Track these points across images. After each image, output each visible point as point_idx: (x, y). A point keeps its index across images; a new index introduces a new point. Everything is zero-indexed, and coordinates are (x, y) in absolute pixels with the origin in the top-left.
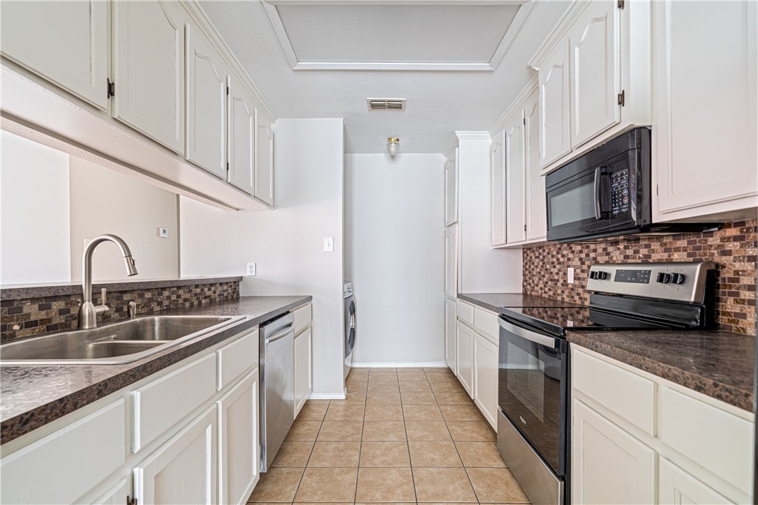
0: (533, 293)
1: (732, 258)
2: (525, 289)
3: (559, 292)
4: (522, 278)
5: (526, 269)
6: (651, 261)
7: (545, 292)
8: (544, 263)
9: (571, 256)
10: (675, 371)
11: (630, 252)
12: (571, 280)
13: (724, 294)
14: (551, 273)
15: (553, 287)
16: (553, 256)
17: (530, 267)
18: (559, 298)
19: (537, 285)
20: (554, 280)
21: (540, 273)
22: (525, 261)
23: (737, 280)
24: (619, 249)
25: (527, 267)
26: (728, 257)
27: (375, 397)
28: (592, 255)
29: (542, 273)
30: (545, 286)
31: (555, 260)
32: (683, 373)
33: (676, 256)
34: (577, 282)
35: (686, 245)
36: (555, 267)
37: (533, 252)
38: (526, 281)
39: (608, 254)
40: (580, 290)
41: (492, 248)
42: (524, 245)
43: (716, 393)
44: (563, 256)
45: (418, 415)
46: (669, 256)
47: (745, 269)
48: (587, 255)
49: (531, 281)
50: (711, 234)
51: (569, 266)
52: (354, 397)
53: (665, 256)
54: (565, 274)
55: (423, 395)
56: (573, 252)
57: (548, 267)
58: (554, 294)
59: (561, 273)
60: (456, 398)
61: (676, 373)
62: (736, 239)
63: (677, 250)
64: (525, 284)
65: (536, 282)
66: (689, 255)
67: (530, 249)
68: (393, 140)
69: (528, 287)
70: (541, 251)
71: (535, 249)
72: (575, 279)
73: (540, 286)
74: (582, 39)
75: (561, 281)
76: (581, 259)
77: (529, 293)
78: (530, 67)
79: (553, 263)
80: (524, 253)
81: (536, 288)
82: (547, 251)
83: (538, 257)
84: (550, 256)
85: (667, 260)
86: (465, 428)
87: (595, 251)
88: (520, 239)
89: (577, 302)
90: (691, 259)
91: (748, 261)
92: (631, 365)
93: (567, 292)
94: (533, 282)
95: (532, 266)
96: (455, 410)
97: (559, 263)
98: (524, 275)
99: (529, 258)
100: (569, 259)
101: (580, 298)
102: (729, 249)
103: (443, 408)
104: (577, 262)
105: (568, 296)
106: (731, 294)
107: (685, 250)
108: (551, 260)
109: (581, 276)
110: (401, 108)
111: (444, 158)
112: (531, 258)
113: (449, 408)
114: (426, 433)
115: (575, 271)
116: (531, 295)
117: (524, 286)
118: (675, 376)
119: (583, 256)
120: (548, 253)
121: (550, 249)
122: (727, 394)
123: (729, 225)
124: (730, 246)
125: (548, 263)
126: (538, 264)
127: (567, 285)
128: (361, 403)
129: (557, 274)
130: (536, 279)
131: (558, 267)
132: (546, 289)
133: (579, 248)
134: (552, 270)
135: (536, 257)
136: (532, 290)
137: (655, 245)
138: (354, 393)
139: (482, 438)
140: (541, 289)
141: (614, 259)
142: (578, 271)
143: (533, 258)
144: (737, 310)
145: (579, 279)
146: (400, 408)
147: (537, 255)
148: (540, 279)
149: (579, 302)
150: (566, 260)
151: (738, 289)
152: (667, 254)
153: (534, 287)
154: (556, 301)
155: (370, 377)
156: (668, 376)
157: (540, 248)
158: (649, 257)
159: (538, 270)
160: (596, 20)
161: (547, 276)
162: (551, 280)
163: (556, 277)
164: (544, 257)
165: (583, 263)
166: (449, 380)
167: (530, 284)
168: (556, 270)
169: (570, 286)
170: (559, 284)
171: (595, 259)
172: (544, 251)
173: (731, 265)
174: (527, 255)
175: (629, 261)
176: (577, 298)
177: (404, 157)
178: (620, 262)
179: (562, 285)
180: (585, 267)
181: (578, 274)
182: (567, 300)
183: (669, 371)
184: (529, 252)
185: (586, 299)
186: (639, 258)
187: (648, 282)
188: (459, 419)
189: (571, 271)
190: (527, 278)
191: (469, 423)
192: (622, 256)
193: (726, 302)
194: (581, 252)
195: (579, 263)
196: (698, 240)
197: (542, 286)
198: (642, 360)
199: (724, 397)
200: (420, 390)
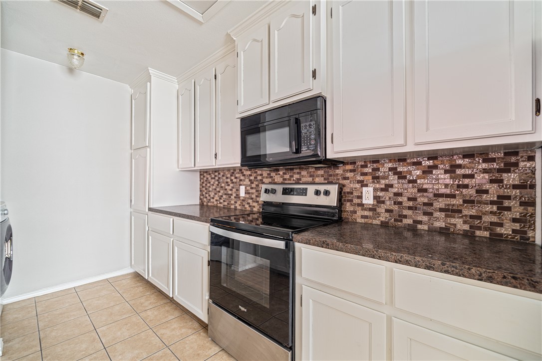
0: (209, 204)
1: (349, 181)
2: (202, 201)
3: (233, 202)
4: (199, 193)
5: (203, 187)
6: (301, 182)
7: (220, 203)
8: (219, 183)
9: (242, 178)
10: (406, 257)
11: (287, 176)
12: (242, 194)
13: (345, 201)
14: (226, 190)
15: (228, 199)
16: (227, 178)
17: (206, 185)
18: (233, 207)
19: (213, 198)
20: (228, 194)
21: (215, 189)
22: (202, 181)
23: (352, 193)
24: (279, 174)
25: (204, 185)
26: (347, 181)
27: (54, 334)
28: (259, 178)
29: (218, 189)
30: (220, 199)
31: (229, 180)
32: (415, 258)
33: (317, 180)
34: (247, 196)
35: (323, 173)
36: (229, 185)
37: (210, 174)
38: (203, 195)
39: (271, 177)
40: (250, 201)
41: (178, 170)
42: (200, 170)
43: (444, 269)
44: (236, 178)
45: (119, 333)
46: (313, 180)
47: (356, 187)
48: (256, 178)
49: (207, 195)
50: (338, 168)
51: (240, 185)
52: (17, 346)
53: (310, 179)
54: (238, 190)
55: (117, 308)
56: (244, 175)
57: (223, 185)
58: (228, 204)
59: (234, 190)
60: (152, 300)
61: (407, 258)
62: (351, 171)
63: (318, 176)
64: (202, 197)
65: (212, 196)
66: (325, 179)
67: (206, 172)
68: (76, 51)
69: (205, 199)
70: (217, 174)
71: (211, 172)
72: (246, 193)
73: (215, 198)
74: (281, 27)
75: (234, 195)
76: (250, 180)
77: (205, 204)
78: (228, 35)
79: (227, 182)
80: (201, 175)
81: (212, 200)
82: (222, 174)
83: (214, 178)
84: (224, 178)
85: (311, 181)
86: (173, 327)
87: (261, 175)
88: (190, 166)
89: (247, 209)
90: (326, 182)
91: (358, 183)
92: (364, 256)
93: (239, 203)
94: (209, 196)
95: (208, 185)
96: (156, 313)
97: (233, 183)
98: (201, 191)
99: (205, 179)
100: (241, 180)
101: (250, 206)
102: (347, 176)
103: (143, 315)
104: (247, 182)
105: (240, 205)
106: (349, 201)
107: (322, 176)
108: (226, 180)
109: (251, 191)
110: (98, 17)
111: (130, 89)
112: (207, 178)
113: (149, 313)
114: (136, 352)
115: (246, 188)
116: (207, 205)
117: (200, 199)
118: (407, 261)
119: (252, 178)
120: (223, 176)
121: (225, 173)
122: (453, 269)
123: (347, 164)
124: (349, 175)
125: (223, 183)
126: (214, 183)
127: (239, 198)
128: (34, 349)
129: (231, 190)
130: (212, 194)
131: (231, 185)
132: (221, 201)
133: (249, 173)
134: (227, 187)
135: (212, 178)
136: (208, 202)
137: (304, 173)
138: (17, 340)
139: (190, 330)
140: (216, 200)
141: (276, 180)
142: (248, 188)
143: (210, 178)
144: (352, 209)
145: (249, 193)
146: (94, 334)
147: (213, 176)
148: (215, 194)
149: (248, 209)
150: (238, 180)
151: (352, 198)
152: (311, 178)
153: (210, 200)
154: (229, 209)
155: (39, 309)
156: (400, 261)
157: (216, 172)
158: (300, 179)
159: (214, 187)
160: (294, 16)
161: (222, 192)
162: (225, 194)
163: (230, 192)
164: (219, 178)
165: (252, 183)
166: (139, 284)
167: (206, 197)
168: (230, 188)
169: (241, 198)
170: (233, 197)
171: (261, 180)
172: (219, 174)
173: (348, 184)
174: (204, 177)
175: (286, 182)
176: (247, 206)
177: (85, 76)
178: (280, 182)
179: (235, 197)
180: (254, 186)
181: (248, 190)
182: (239, 207)
183: (401, 258)
184: (205, 174)
185: (254, 207)
186: (294, 180)
187: (306, 195)
188: (164, 321)
189: (242, 188)
190: (204, 193)
191: (174, 320)
192: (282, 179)
193: (346, 205)
194: (251, 175)
195: (249, 183)
196: (330, 171)
197: (218, 199)
198: (375, 252)
199: (450, 271)
200: (112, 304)
